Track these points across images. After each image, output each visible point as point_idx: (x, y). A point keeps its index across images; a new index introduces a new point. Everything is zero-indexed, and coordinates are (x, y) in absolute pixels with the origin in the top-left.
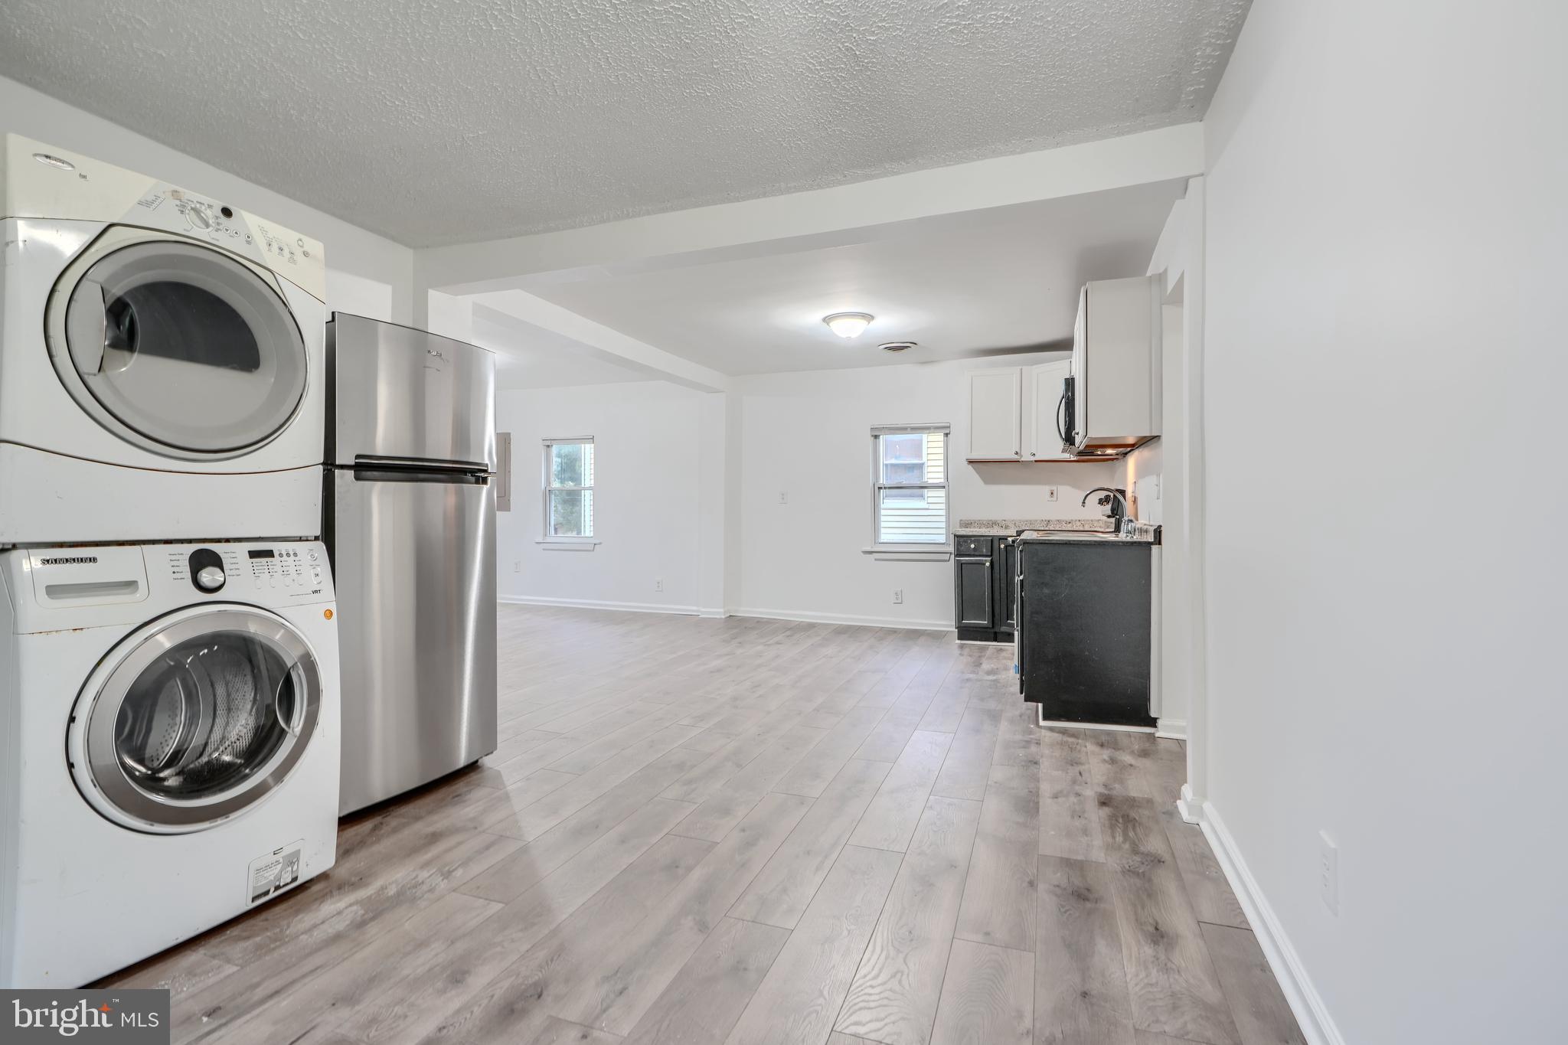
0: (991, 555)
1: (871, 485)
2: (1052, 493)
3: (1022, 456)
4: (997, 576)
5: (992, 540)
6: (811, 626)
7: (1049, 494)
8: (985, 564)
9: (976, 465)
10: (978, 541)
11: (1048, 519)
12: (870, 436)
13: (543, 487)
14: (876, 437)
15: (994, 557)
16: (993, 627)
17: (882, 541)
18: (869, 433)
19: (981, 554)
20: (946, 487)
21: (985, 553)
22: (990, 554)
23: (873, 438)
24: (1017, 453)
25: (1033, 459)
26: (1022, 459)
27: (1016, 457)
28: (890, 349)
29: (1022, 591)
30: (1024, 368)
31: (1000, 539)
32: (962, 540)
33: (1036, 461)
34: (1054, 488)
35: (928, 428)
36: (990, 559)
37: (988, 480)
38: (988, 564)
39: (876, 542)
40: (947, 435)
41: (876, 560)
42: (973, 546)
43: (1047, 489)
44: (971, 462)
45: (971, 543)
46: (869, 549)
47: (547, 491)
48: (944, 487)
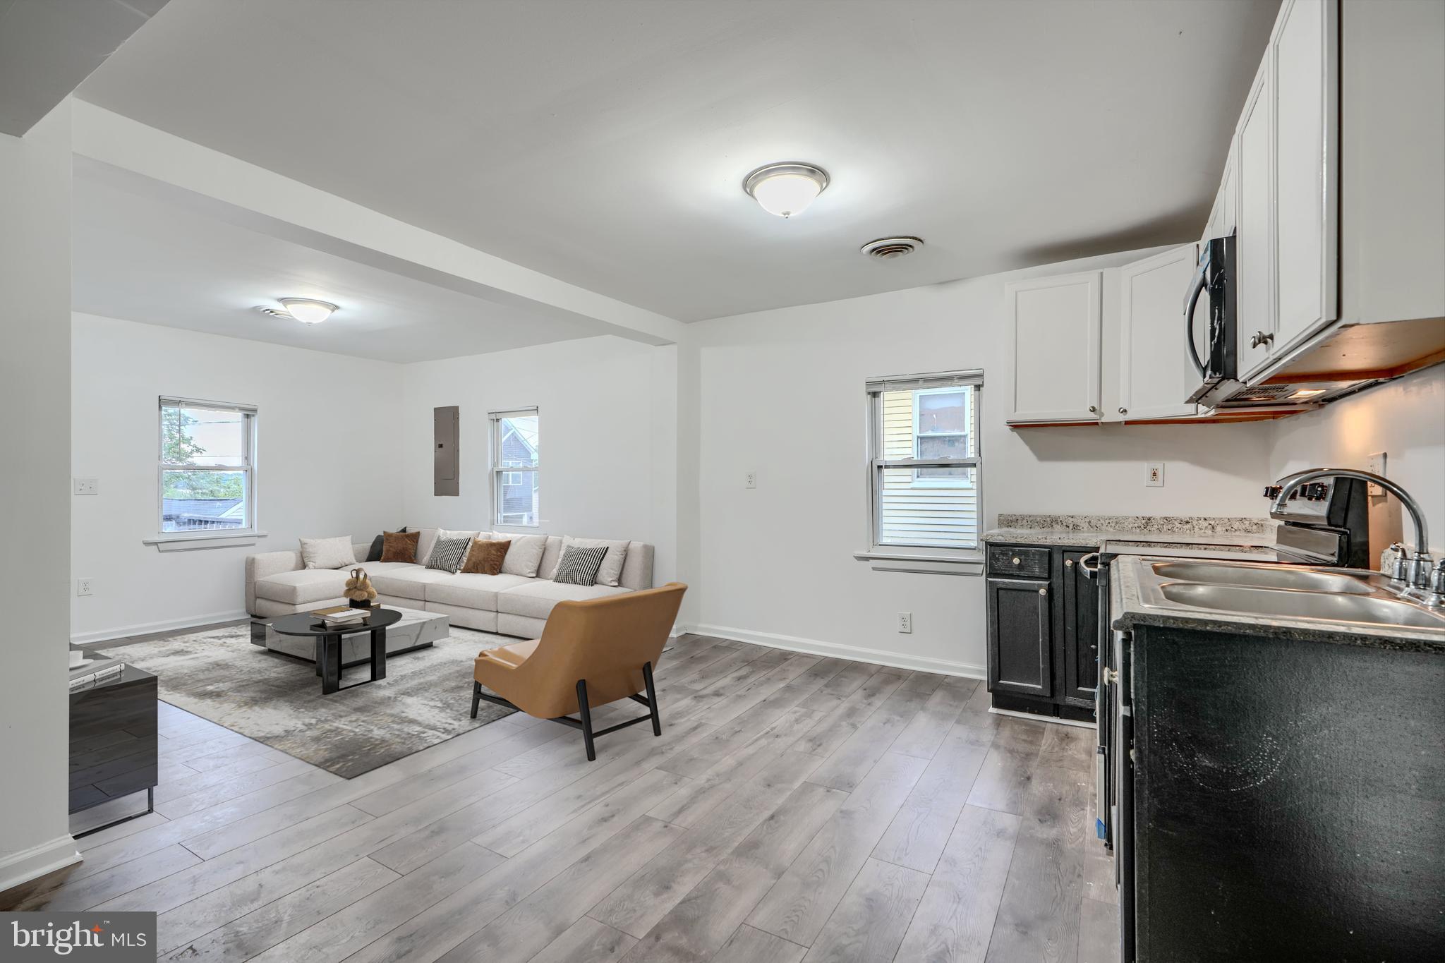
0: (1049, 578)
1: (867, 462)
2: (1155, 474)
3: (1102, 415)
4: (1058, 611)
5: (1050, 555)
6: (784, 657)
7: (1149, 475)
8: (1037, 592)
9: (1025, 431)
10: (1026, 554)
11: (1148, 515)
12: (865, 394)
13: (490, 468)
14: (875, 395)
15: (1054, 580)
16: (1053, 695)
17: (885, 541)
18: (863, 389)
19: (1030, 574)
20: (978, 465)
21: (1037, 574)
22: (1046, 575)
23: (869, 397)
24: (1093, 410)
25: (1122, 418)
26: (1104, 420)
27: (1092, 416)
28: (879, 251)
29: (1127, 747)
30: (1106, 271)
31: (1064, 551)
32: (998, 550)
33: (1127, 423)
34: (1158, 465)
35: (950, 378)
36: (1047, 583)
37: (1043, 454)
38: (1043, 592)
39: (875, 543)
40: (978, 387)
41: (874, 569)
42: (1016, 561)
43: (1144, 468)
44: (1016, 426)
45: (1014, 555)
46: (864, 553)
47: (495, 473)
48: (974, 465)
